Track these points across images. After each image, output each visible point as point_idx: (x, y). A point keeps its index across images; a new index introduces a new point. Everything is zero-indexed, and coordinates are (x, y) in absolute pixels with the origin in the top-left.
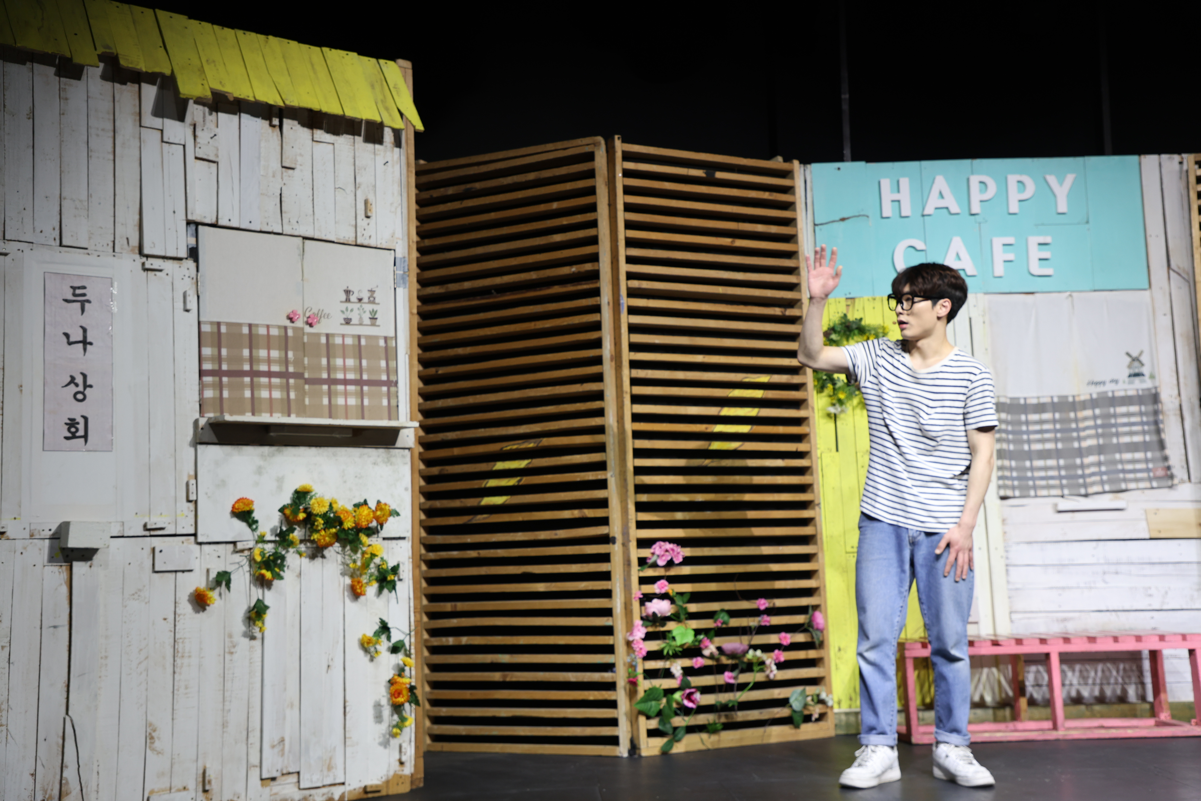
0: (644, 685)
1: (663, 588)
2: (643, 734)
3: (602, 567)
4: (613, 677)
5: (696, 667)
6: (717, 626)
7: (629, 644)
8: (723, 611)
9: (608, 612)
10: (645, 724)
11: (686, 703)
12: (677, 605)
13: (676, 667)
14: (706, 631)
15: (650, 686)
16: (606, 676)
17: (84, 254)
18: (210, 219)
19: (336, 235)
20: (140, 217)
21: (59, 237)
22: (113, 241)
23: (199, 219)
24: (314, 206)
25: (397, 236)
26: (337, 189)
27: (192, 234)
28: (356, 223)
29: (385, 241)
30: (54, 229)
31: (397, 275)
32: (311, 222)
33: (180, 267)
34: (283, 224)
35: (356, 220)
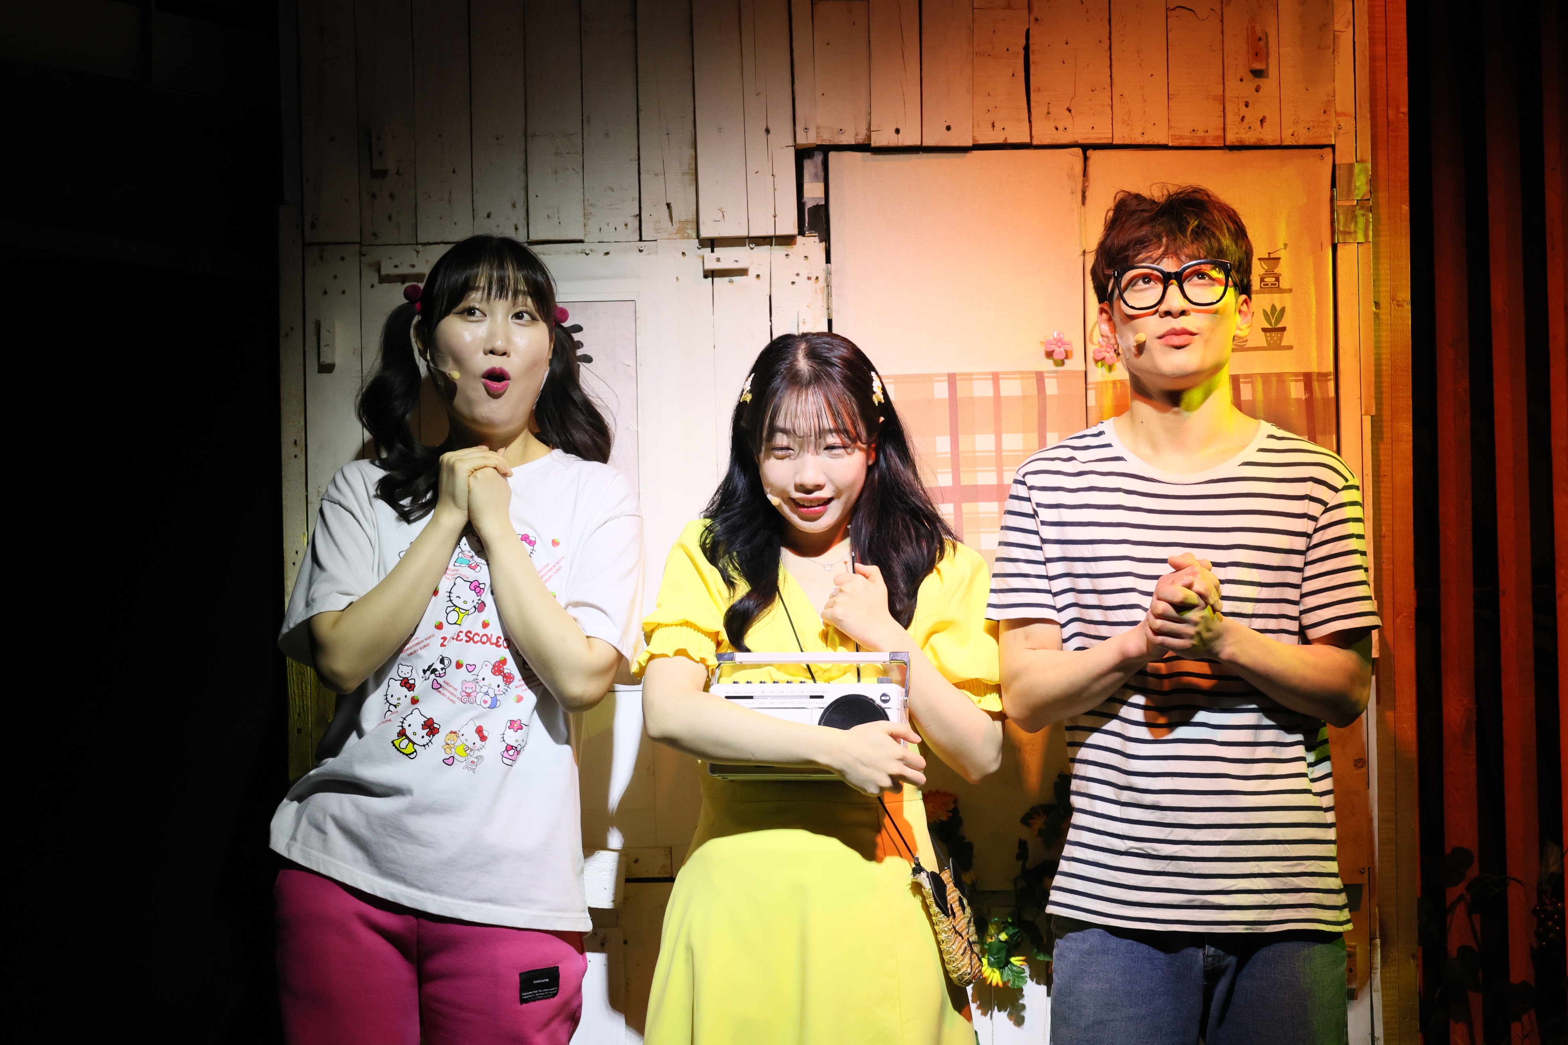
17: (577, 253)
18: (854, 135)
19: (1170, 127)
20: (694, 154)
21: (525, 223)
22: (637, 216)
23: (827, 139)
24: (1113, 62)
25: (1339, 109)
26: (1172, 12)
27: (816, 175)
28: (1224, 90)
29: (1305, 127)
30: (514, 206)
31: (1340, 211)
32: (1103, 106)
33: (787, 255)
34: (1033, 119)
35: (1224, 83)
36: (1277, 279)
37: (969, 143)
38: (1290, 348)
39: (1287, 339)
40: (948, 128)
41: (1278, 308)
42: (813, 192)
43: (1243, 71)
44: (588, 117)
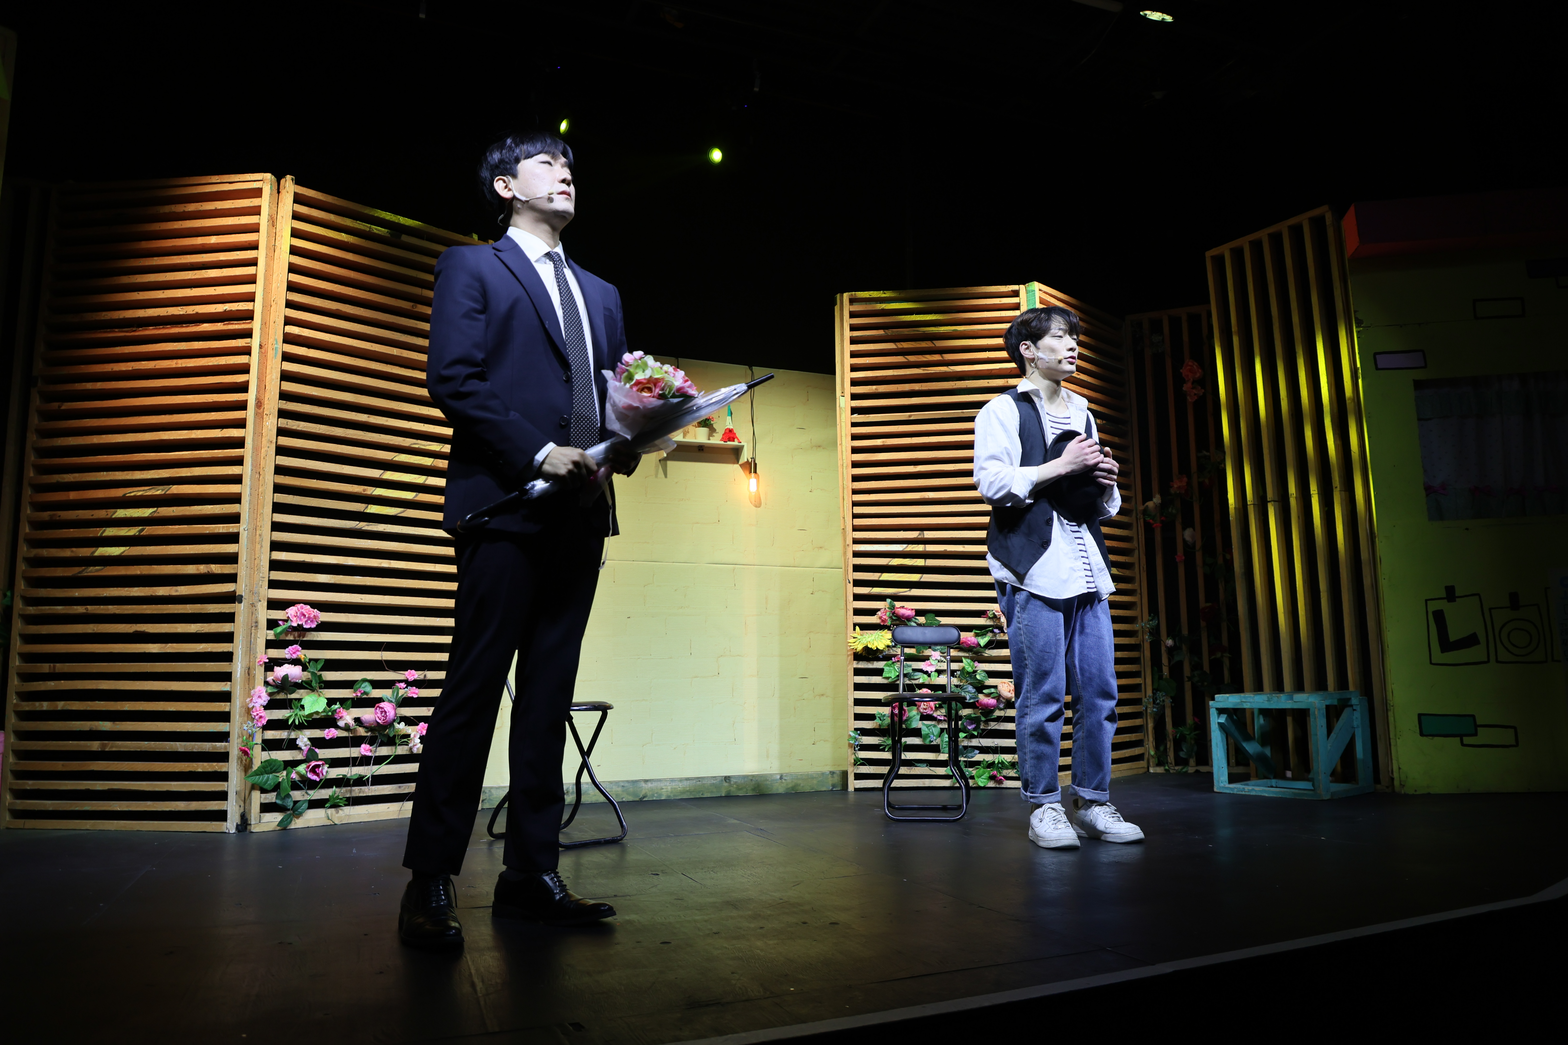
0: (260, 756)
1: (294, 653)
2: (255, 808)
3: (225, 627)
4: (225, 747)
5: (327, 738)
6: (357, 696)
7: (249, 711)
8: (365, 680)
9: (227, 677)
10: (257, 798)
11: (310, 775)
12: (309, 672)
13: (303, 738)
14: (343, 701)
15: (269, 758)
16: (219, 746)
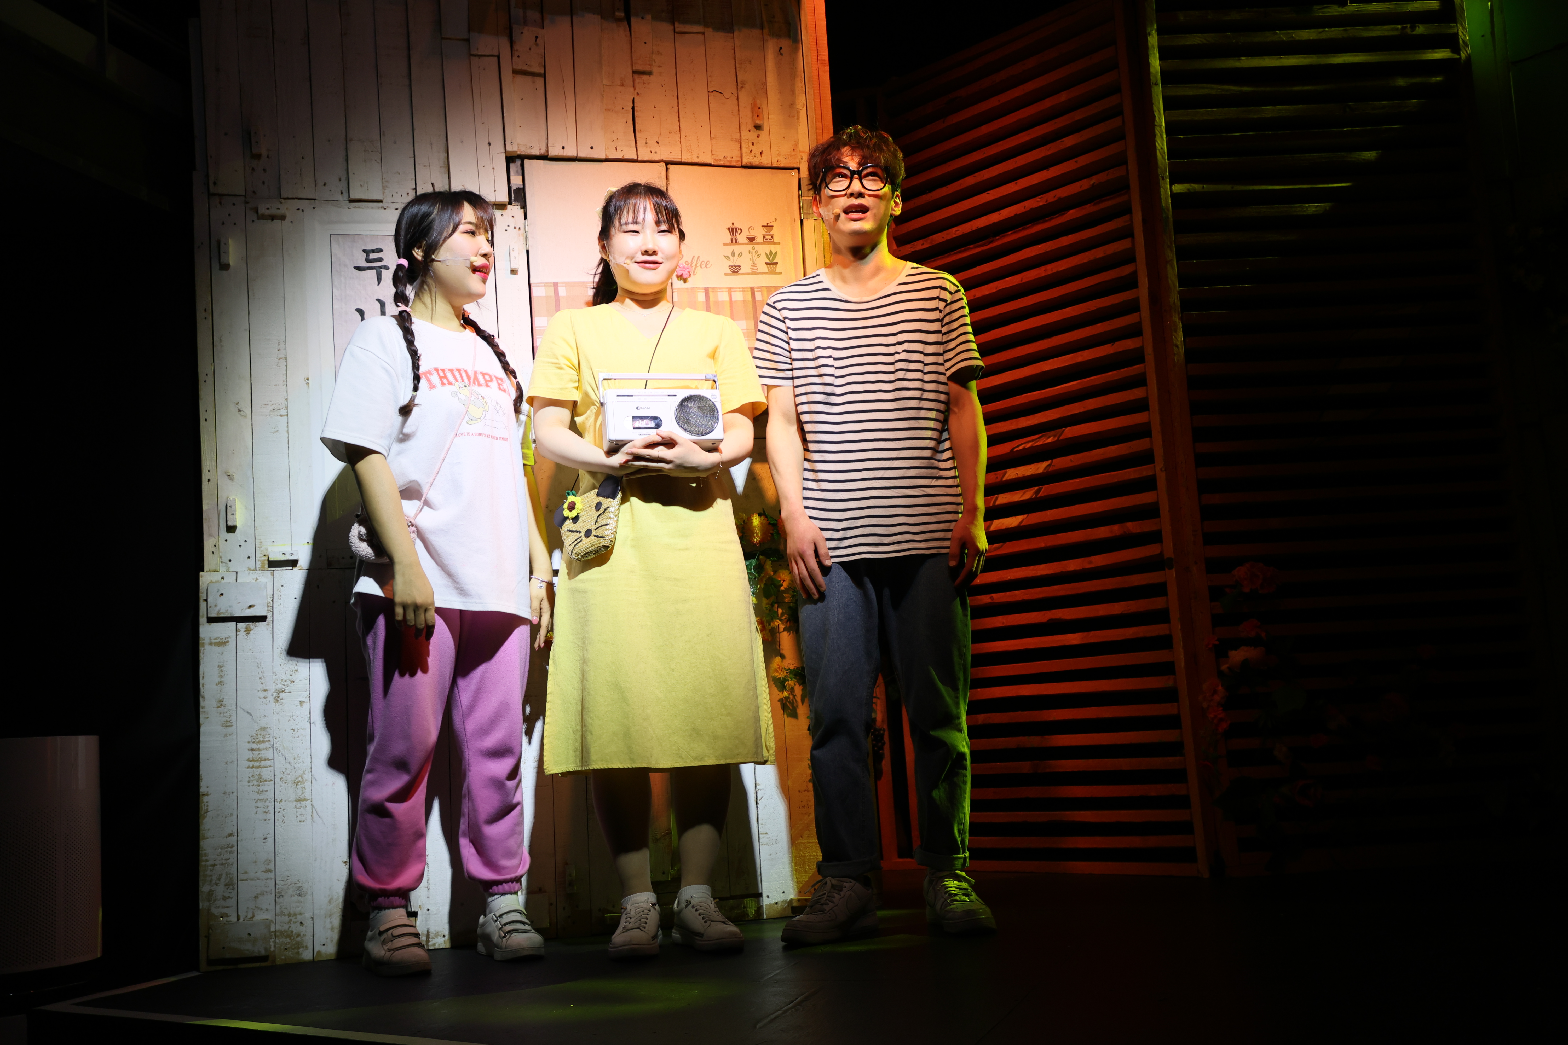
0: (1227, 773)
1: (1251, 630)
2: (1231, 844)
3: (1156, 604)
4: (1179, 762)
7: (1202, 713)
9: (1169, 668)
10: (1232, 831)
12: (1276, 654)
13: (1281, 748)
15: (1239, 776)
16: (1172, 762)
17: (379, 208)
18: (539, 149)
19: (712, 155)
20: (446, 155)
21: (347, 190)
22: (414, 189)
23: (523, 151)
24: (680, 119)
25: (801, 149)
26: (711, 93)
27: (517, 171)
28: (740, 136)
29: (784, 158)
30: (340, 180)
31: (804, 202)
32: (676, 142)
33: (502, 215)
34: (638, 147)
35: (740, 133)
36: (772, 237)
37: (603, 157)
38: (781, 273)
39: (779, 268)
40: (592, 148)
41: (773, 253)
42: (516, 181)
43: (751, 127)
44: (384, 131)
